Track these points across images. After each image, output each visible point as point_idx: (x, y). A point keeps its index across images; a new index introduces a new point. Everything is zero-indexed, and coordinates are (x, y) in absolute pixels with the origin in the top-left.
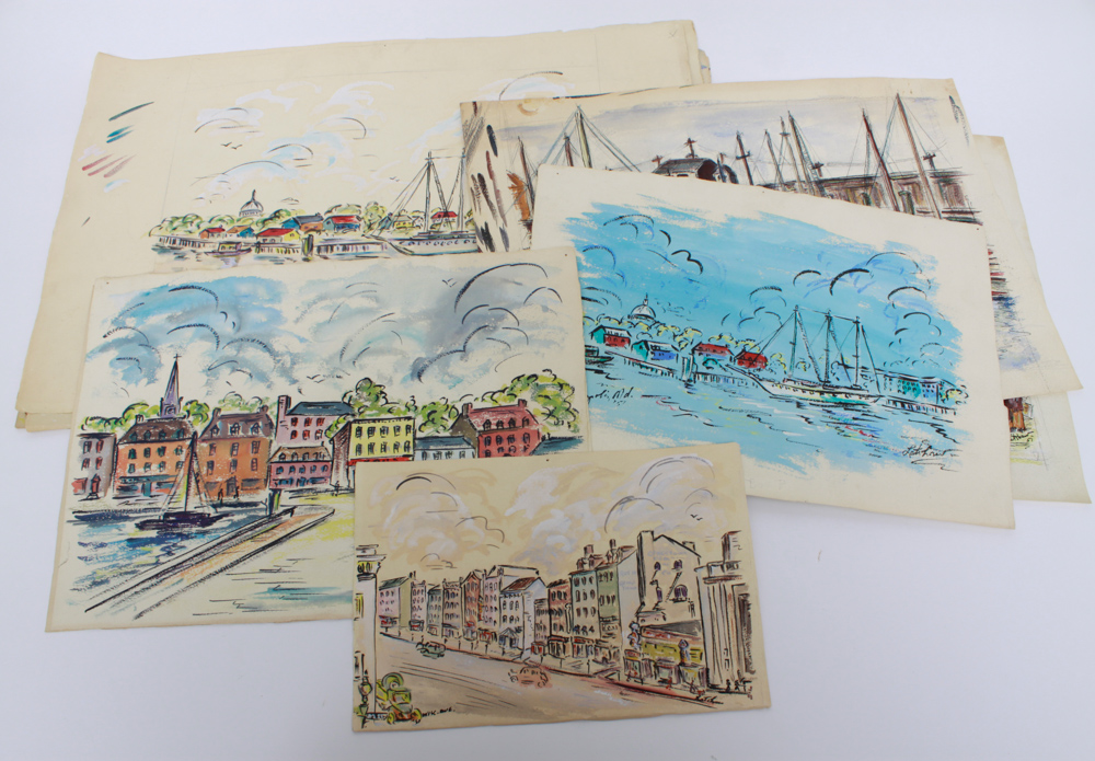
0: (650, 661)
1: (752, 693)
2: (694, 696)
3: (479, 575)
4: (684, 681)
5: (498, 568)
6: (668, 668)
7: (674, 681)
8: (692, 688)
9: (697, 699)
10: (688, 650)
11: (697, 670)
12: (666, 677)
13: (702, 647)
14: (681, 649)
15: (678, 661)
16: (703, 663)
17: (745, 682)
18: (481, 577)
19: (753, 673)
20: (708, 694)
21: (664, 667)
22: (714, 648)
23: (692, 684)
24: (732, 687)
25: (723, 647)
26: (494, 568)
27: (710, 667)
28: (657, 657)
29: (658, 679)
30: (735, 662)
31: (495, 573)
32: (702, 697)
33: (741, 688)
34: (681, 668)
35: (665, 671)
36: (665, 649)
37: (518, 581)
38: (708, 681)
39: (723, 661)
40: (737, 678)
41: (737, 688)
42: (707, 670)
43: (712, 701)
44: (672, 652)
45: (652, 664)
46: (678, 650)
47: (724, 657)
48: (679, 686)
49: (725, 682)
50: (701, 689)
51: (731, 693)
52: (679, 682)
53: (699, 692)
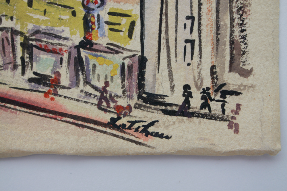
0: (14, 32)
1: (239, 119)
2: (106, 117)
4: (87, 82)
6: (54, 52)
7: (65, 81)
8: (102, 98)
9: (112, 124)
10: (104, 14)
11: (118, 59)
12: (48, 72)
13: (135, 11)
14: (88, 10)
15: (78, 38)
16: (134, 44)
17: (224, 94)
19: (246, 73)
20: (137, 114)
21: (46, 50)
22: (163, 13)
23: (103, 91)
24: (196, 102)
25: (184, 11)
27: (150, 54)
28: (30, 26)
29: (29, 74)
30: (208, 48)
32: (124, 121)
33: (215, 107)
34: (84, 53)
35: (44, 56)
36: (51, 9)
38: (141, 86)
39: (181, 44)
40: (207, 83)
42: (143, 61)
43: (145, 131)
44: (66, 15)
45: (19, 40)
46: (81, 12)
47: (184, 34)
48: (75, 92)
49: (179, 90)
50: (122, 102)
51: (191, 115)
52: (75, 83)
53: (119, 108)
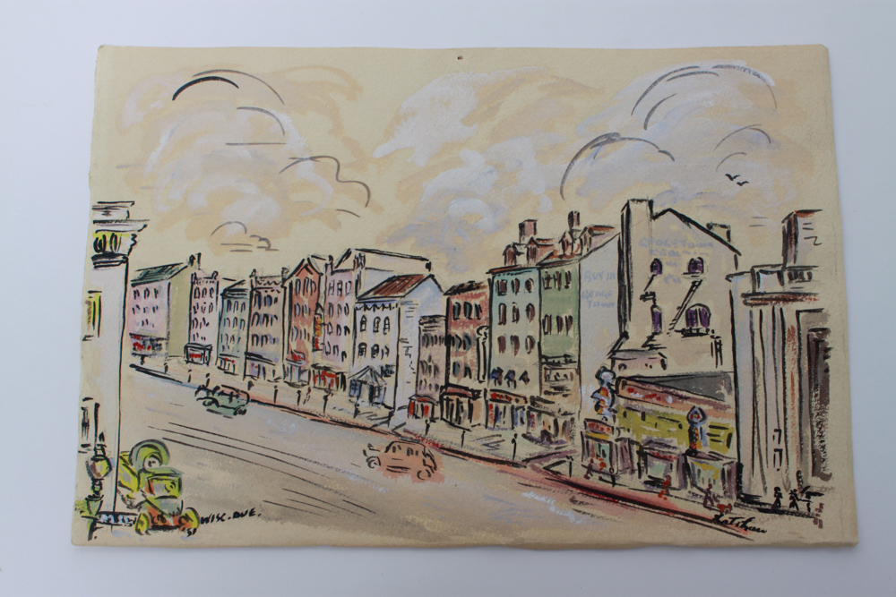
0: (631, 442)
1: (823, 516)
2: (711, 514)
3: (320, 265)
4: (694, 485)
5: (355, 253)
6: (665, 459)
7: (675, 483)
8: (707, 498)
9: (716, 520)
10: (705, 427)
11: (719, 465)
12: (660, 476)
13: (732, 424)
14: (692, 424)
15: (684, 447)
16: (732, 453)
17: (809, 495)
18: (322, 270)
19: (826, 478)
20: (737, 512)
21: (658, 457)
22: (755, 427)
23: (708, 492)
24: (785, 502)
25: (773, 425)
26: (348, 254)
27: (746, 461)
28: (644, 437)
29: (645, 478)
30: (793, 457)
31: (348, 264)
32: (726, 517)
33: (802, 506)
34: (690, 460)
35: (657, 463)
36: (660, 423)
37: (390, 280)
38: (739, 488)
39: (771, 453)
40: (794, 485)
41: (793, 504)
42: (739, 467)
43: (744, 526)
44: (674, 428)
45: (635, 448)
46: (686, 426)
47: (773, 445)
48: (684, 493)
49: (771, 492)
50: (724, 502)
51: (782, 513)
52: (683, 485)
53: (721, 507)
